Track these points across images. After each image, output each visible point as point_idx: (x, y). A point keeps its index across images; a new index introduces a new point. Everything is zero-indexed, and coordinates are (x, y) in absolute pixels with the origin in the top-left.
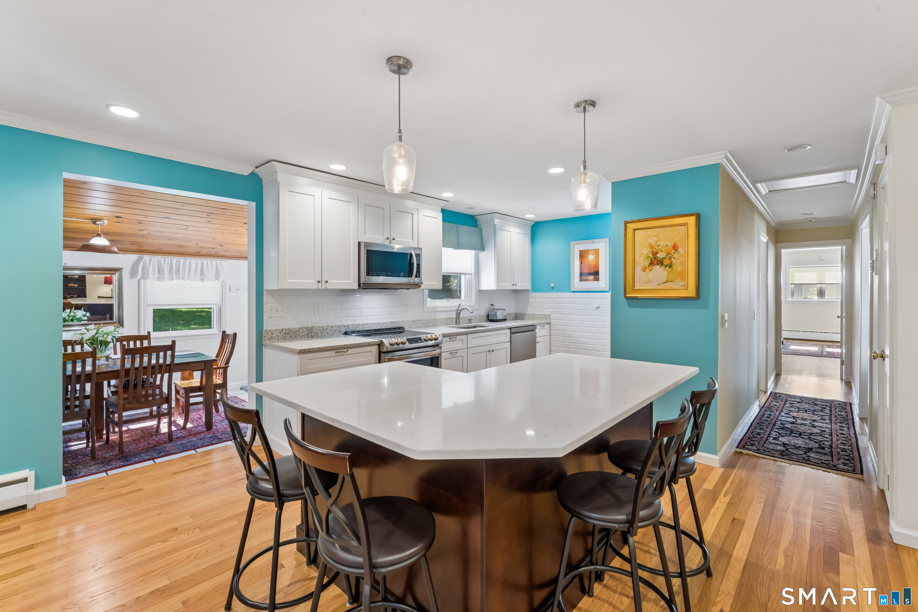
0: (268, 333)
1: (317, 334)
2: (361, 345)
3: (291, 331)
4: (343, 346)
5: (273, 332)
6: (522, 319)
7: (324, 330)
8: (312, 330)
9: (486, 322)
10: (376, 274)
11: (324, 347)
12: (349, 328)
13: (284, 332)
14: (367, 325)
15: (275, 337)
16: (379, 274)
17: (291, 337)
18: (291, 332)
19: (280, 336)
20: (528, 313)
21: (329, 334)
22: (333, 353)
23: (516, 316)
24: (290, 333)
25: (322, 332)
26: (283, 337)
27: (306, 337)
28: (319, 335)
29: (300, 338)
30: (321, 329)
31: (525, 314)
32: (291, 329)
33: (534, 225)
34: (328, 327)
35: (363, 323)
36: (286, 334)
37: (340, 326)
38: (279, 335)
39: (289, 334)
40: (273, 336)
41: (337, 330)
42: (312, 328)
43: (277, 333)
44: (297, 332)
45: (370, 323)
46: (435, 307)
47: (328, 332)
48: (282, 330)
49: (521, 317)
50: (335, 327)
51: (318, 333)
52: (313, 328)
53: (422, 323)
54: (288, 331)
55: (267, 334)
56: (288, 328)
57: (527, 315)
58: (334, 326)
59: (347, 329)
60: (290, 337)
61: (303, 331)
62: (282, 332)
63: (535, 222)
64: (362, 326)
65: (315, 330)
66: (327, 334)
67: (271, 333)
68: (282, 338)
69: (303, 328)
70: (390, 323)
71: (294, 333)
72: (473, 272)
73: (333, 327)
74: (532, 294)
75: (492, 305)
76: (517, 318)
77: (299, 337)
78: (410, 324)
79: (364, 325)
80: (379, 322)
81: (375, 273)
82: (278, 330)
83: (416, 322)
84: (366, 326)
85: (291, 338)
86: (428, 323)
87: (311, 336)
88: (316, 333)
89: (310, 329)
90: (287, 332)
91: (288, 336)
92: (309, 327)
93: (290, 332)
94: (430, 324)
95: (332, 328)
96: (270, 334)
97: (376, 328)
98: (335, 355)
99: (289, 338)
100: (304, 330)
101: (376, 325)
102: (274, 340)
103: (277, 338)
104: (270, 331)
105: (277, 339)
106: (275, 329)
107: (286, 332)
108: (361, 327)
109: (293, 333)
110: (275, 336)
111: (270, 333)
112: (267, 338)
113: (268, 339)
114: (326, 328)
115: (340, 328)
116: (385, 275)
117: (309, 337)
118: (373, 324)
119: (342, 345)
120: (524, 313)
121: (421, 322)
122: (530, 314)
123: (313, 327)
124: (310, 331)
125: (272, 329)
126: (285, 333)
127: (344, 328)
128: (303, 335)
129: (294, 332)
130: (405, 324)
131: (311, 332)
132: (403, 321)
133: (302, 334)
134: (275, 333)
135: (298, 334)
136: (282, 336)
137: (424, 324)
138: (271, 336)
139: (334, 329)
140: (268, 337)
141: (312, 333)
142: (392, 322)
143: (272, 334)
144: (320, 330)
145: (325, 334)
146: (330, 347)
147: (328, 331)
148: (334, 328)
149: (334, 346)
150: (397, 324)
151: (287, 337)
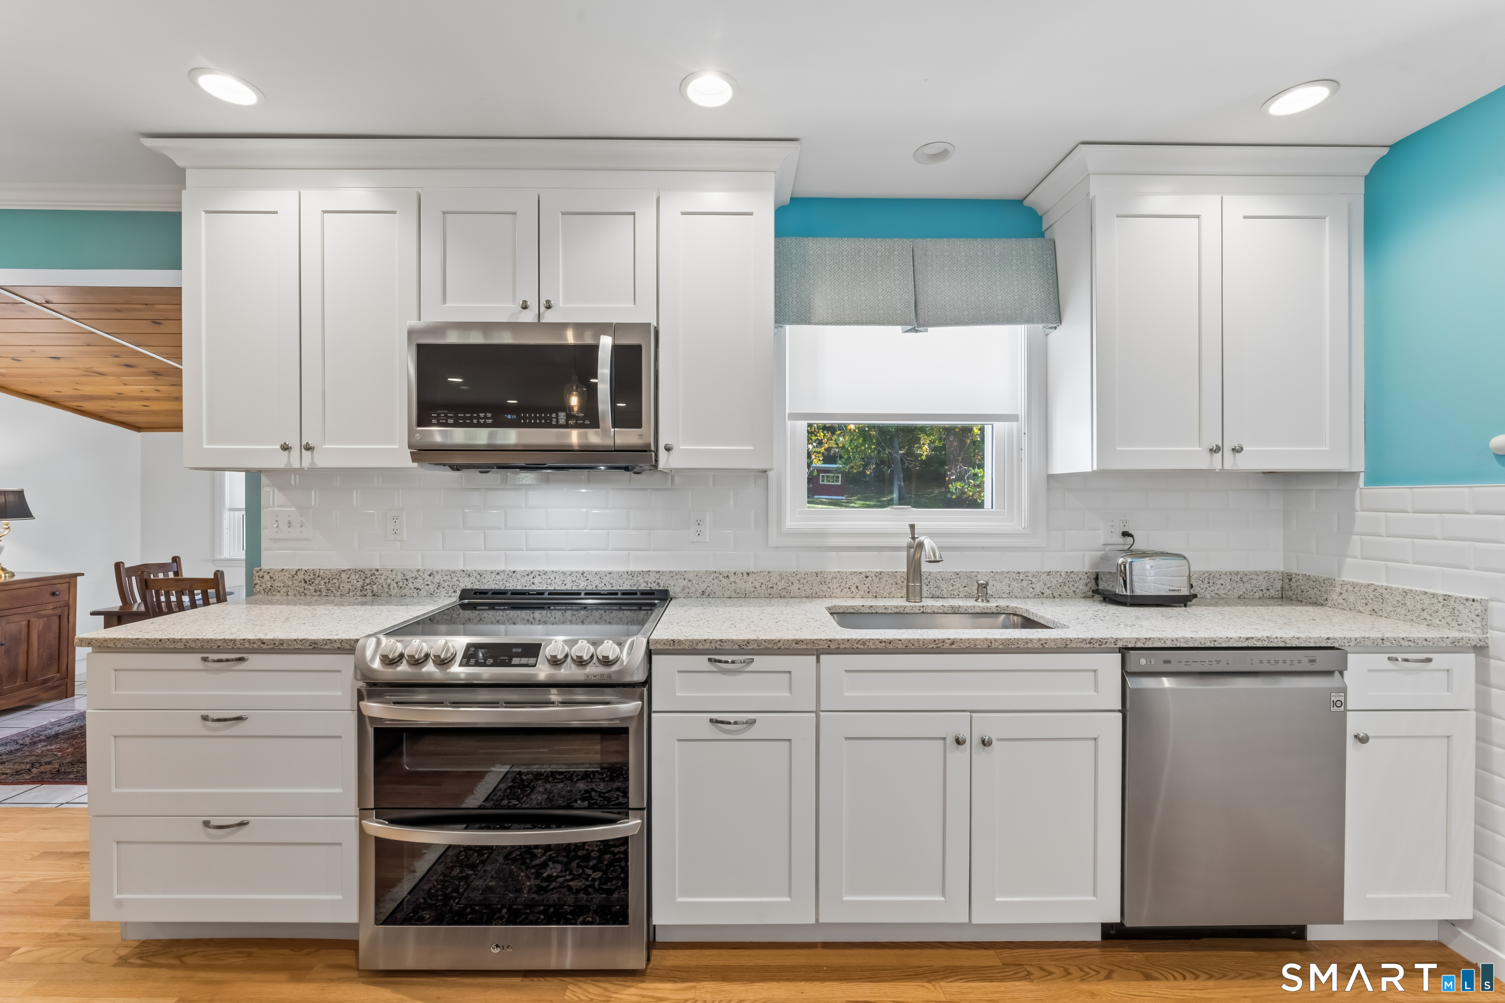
0: (263, 577)
1: (387, 590)
2: (285, 646)
3: (318, 577)
4: (219, 643)
5: (274, 576)
6: (1315, 604)
7: (407, 580)
8: (374, 577)
9: (1085, 597)
10: (456, 419)
11: (154, 640)
12: (484, 580)
13: (302, 577)
14: (544, 576)
15: (279, 589)
16: (465, 418)
17: (320, 591)
18: (320, 579)
19: (293, 587)
20: (1347, 577)
21: (423, 593)
22: (193, 660)
23: (1287, 587)
24: (317, 582)
25: (401, 584)
26: (300, 589)
27: (358, 594)
28: (393, 592)
29: (342, 595)
30: (400, 577)
31: (1329, 582)
32: (318, 571)
33: (1380, 165)
34: (420, 573)
35: (529, 569)
36: (306, 582)
37: (454, 572)
38: (290, 583)
39: (313, 583)
40: (276, 584)
41: (446, 584)
42: (373, 572)
43: (285, 578)
44: (334, 581)
45: (555, 569)
46: (823, 534)
47: (421, 587)
48: (297, 572)
49: (1312, 592)
50: (440, 574)
51: (391, 587)
52: (376, 573)
53: (757, 584)
54: (312, 575)
55: (261, 579)
56: (311, 568)
57: (1338, 589)
58: (437, 572)
59: (477, 583)
60: (315, 591)
61: (349, 578)
62: (296, 577)
63: (1387, 150)
64: (527, 578)
65: (383, 577)
66: (415, 591)
67: (271, 578)
68: (296, 592)
69: (349, 572)
70: (626, 576)
71: (325, 583)
72: (1021, 409)
73: (435, 573)
74: (1363, 492)
75: (1126, 534)
76: (1291, 593)
77: (339, 593)
78: (705, 585)
79: (531, 576)
80: (585, 570)
81: (450, 418)
82: (287, 570)
83: (732, 579)
84: (537, 580)
85: (319, 593)
86: (782, 584)
87: (370, 594)
88: (385, 586)
89: (368, 575)
90: (309, 578)
91: (310, 587)
92: (365, 569)
93: (316, 578)
94: (794, 588)
95: (430, 575)
96: (269, 579)
97: (574, 588)
98: (202, 668)
99: (314, 594)
100: (353, 577)
101: (574, 579)
102: (278, 594)
103: (285, 590)
104: (269, 573)
105: (286, 594)
106: (280, 568)
107: (307, 578)
108: (523, 581)
109: (323, 582)
110: (279, 585)
111: (267, 577)
112: (262, 589)
113: (262, 592)
114: (413, 575)
115: (455, 579)
116: (490, 421)
117: (365, 596)
118: (564, 573)
119: (216, 640)
120: (1325, 576)
121: (751, 579)
122: (1354, 585)
123: (377, 570)
124: (368, 581)
125: (272, 567)
126: (304, 579)
127: (467, 579)
128: (351, 588)
129: (327, 580)
130: (685, 583)
131: (372, 583)
132: (677, 573)
133: (347, 586)
134: (280, 579)
135: (337, 585)
136: (298, 588)
137: (764, 587)
138: (269, 584)
139: (436, 580)
140: (264, 586)
141: (375, 587)
142: (632, 574)
143: (272, 580)
144: (396, 580)
145: (411, 591)
146: (174, 641)
147: (419, 583)
148: (437, 578)
149: (187, 641)
150: (652, 579)
151: (309, 590)
